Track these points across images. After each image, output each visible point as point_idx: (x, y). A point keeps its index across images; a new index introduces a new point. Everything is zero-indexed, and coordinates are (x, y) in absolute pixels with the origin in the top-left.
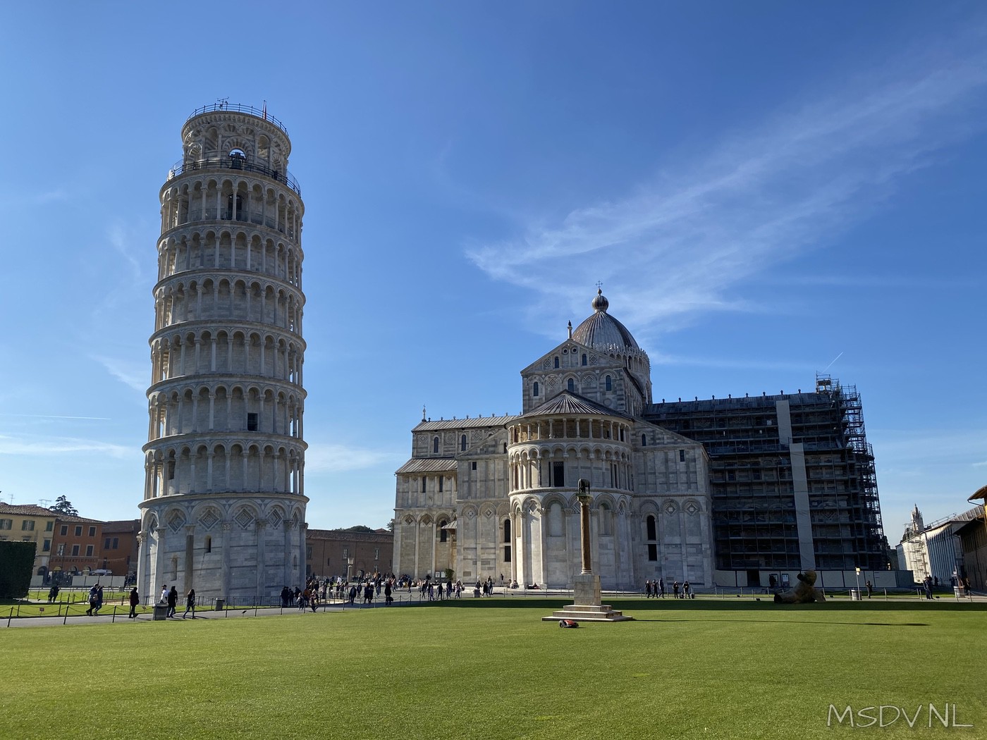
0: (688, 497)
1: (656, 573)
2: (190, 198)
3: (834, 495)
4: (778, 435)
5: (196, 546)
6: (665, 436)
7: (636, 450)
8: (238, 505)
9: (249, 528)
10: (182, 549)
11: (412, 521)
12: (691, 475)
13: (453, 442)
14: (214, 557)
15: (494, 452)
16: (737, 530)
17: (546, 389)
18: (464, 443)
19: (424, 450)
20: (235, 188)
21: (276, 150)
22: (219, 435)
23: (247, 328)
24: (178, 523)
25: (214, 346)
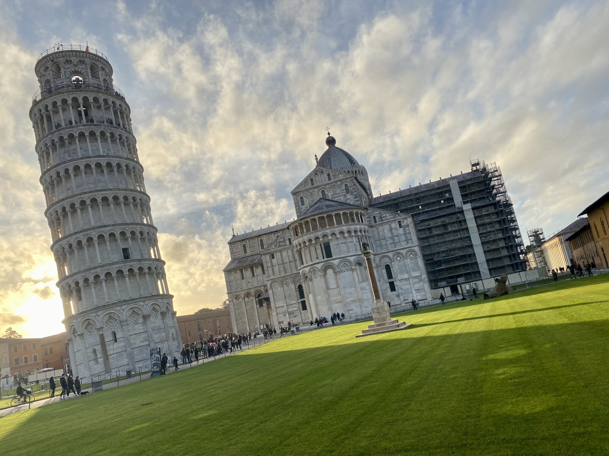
0: (408, 249)
1: (396, 299)
2: (51, 113)
3: (494, 231)
4: (454, 202)
5: (106, 340)
6: (388, 215)
7: (371, 227)
8: (128, 308)
9: (139, 322)
10: (98, 344)
11: (239, 298)
12: (407, 235)
13: (255, 245)
14: (120, 345)
15: (283, 246)
16: (439, 263)
17: (309, 200)
18: (262, 245)
19: (238, 253)
20: (81, 101)
21: (103, 72)
22: (106, 266)
23: (110, 193)
24: (91, 328)
25: (90, 209)
